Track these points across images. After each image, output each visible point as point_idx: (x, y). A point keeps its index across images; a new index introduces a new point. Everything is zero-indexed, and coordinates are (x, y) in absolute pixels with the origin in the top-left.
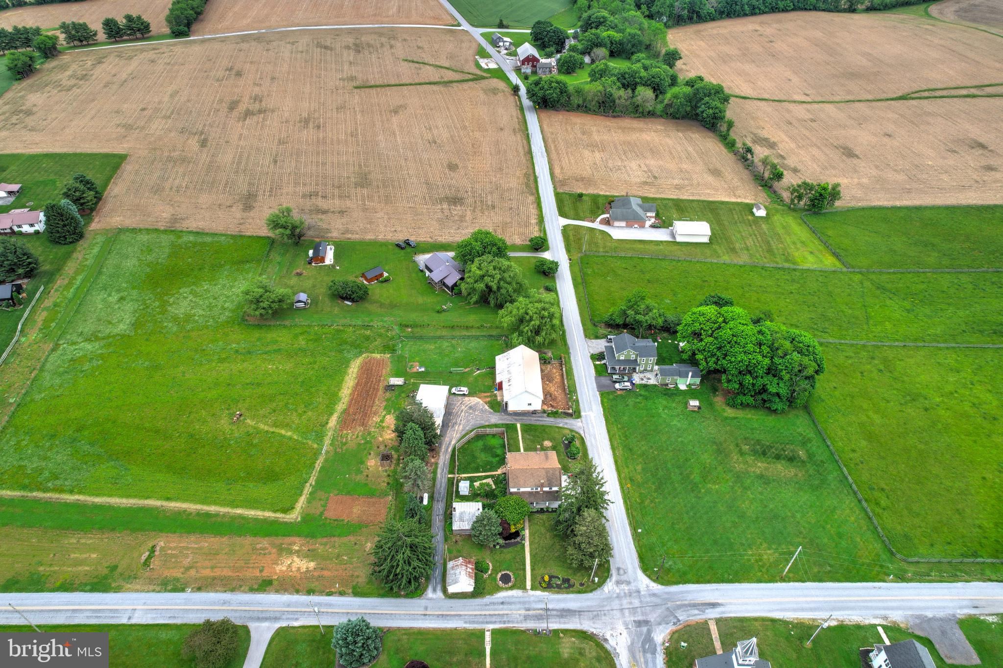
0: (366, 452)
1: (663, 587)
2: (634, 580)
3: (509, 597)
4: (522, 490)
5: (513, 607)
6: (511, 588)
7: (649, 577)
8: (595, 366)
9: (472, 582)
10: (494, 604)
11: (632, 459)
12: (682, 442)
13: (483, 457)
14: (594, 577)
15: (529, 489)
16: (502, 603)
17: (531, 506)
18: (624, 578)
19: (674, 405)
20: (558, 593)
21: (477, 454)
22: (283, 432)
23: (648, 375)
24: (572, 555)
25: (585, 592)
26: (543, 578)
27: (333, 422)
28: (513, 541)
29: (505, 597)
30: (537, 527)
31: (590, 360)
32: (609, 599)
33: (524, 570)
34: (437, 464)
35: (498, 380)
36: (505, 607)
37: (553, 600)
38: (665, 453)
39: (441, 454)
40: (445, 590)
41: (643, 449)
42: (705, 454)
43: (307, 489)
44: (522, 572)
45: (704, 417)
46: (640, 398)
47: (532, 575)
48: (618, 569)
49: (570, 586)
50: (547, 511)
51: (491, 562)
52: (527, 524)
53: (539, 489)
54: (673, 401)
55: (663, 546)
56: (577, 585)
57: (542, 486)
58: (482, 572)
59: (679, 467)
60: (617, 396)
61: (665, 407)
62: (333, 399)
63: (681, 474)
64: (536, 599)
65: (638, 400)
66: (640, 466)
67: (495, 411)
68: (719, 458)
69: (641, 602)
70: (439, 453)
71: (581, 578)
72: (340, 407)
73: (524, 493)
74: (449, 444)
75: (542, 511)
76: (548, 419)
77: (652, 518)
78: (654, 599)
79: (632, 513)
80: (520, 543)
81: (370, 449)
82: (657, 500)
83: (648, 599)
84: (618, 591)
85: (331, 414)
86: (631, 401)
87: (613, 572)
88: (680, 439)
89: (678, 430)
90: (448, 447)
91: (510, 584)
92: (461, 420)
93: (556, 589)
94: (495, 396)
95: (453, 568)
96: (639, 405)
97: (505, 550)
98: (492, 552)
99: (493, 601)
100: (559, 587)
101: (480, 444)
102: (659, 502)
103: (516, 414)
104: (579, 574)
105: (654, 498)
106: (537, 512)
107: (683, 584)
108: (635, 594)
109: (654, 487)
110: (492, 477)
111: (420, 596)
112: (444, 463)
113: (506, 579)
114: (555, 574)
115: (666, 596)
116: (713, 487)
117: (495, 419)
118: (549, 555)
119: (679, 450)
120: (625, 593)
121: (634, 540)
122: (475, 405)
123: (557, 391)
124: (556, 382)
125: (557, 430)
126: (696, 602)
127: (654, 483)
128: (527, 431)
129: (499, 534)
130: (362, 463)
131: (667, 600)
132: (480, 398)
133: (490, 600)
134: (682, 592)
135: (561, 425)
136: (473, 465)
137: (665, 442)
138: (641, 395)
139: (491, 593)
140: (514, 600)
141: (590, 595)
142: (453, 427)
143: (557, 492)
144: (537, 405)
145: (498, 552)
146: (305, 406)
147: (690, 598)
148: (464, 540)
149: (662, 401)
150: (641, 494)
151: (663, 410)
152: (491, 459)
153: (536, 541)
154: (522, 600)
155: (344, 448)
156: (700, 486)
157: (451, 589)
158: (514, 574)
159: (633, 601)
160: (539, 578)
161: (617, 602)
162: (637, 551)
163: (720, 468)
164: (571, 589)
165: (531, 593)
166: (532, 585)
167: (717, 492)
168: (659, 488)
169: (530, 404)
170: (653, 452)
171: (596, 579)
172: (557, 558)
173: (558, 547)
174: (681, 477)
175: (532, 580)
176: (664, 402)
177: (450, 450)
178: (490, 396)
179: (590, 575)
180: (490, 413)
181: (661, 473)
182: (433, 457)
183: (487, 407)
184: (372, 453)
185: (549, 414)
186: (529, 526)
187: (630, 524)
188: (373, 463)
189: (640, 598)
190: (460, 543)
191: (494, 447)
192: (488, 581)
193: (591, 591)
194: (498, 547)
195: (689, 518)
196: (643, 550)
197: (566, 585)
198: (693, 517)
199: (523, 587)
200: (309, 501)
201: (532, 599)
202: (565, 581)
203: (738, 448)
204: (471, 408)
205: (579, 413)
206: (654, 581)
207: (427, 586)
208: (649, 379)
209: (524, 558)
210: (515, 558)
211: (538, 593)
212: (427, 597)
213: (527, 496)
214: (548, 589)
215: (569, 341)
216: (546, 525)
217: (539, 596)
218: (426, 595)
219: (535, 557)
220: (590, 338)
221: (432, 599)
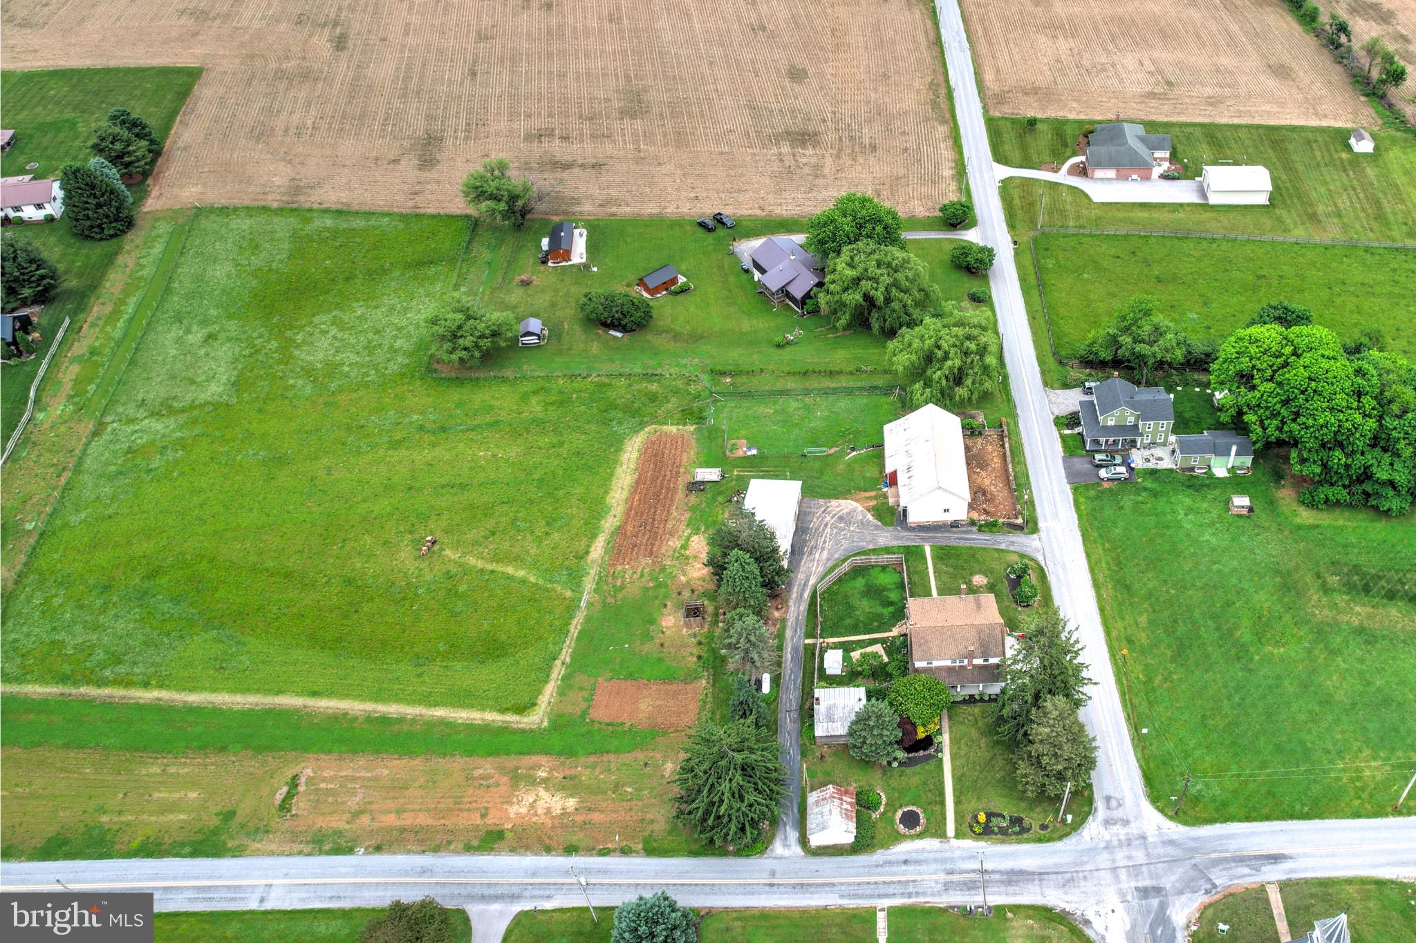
0: (658, 602)
1: (1187, 828)
2: (1136, 818)
3: (917, 852)
4: (936, 664)
5: (924, 868)
6: (920, 836)
7: (1162, 811)
8: (1064, 438)
9: (852, 826)
10: (890, 862)
11: (1131, 604)
12: (1219, 571)
13: (865, 606)
14: (1065, 814)
15: (948, 663)
16: (905, 862)
17: (953, 692)
18: (1118, 814)
19: (1205, 505)
20: (1003, 842)
21: (855, 601)
22: (510, 570)
23: (1159, 452)
24: (1025, 776)
25: (1050, 840)
26: (975, 817)
27: (598, 550)
28: (921, 753)
29: (909, 852)
30: (965, 728)
31: (1054, 428)
32: (1092, 851)
33: (942, 803)
34: (784, 621)
35: (888, 470)
36: (911, 867)
37: (992, 856)
38: (1191, 592)
39: (791, 603)
40: (804, 842)
41: (1151, 585)
42: (1261, 593)
43: (558, 671)
44: (938, 808)
45: (1259, 526)
46: (1145, 494)
47: (956, 812)
48: (1108, 799)
49: (1024, 830)
50: (982, 700)
51: (883, 791)
52: (946, 724)
53: (966, 662)
54: (1204, 498)
55: (1187, 756)
56: (1036, 826)
57: (971, 655)
58: (868, 808)
59: (1214, 617)
60: (1102, 492)
61: (1189, 510)
62: (597, 509)
63: (1218, 629)
64: (965, 854)
65: (1140, 499)
66: (1145, 616)
67: (885, 524)
68: (1286, 600)
69: (1148, 855)
70: (787, 601)
71: (1042, 816)
72: (610, 523)
73: (938, 668)
74: (805, 585)
75: (971, 700)
76: (979, 536)
77: (1166, 708)
78: (1170, 850)
79: (1130, 700)
80: (934, 757)
81: (666, 597)
82: (1175, 677)
83: (1161, 850)
84: (1107, 837)
85: (594, 536)
86: (1127, 501)
87: (1099, 804)
88: (1216, 567)
89: (1213, 550)
90: (803, 590)
91: (918, 829)
92: (825, 542)
93: (999, 836)
94: (885, 496)
95: (817, 803)
96: (1144, 507)
97: (909, 770)
98: (884, 773)
99: (888, 857)
100: (1003, 831)
101: (860, 583)
102: (1180, 680)
103: (923, 528)
104: (1038, 810)
105: (1171, 673)
106: (964, 702)
107: (1221, 822)
108: (1137, 843)
109: (1169, 653)
110: (882, 641)
111: (762, 852)
112: (797, 619)
113: (910, 820)
114: (997, 810)
115: (1192, 844)
116: (1276, 651)
117: (887, 537)
118: (986, 778)
119: (1215, 587)
120: (1119, 840)
121: (1135, 747)
122: (849, 514)
123: (996, 486)
124: (994, 469)
125: (996, 555)
126: (1246, 853)
127: (1169, 646)
128: (942, 559)
129: (896, 742)
130: (652, 622)
131: (1194, 850)
132: (857, 501)
133: (885, 858)
134: (1220, 837)
135: (1003, 546)
136: (848, 621)
137: (1189, 572)
138: (1145, 489)
139: (885, 845)
140: (924, 856)
141: (1058, 845)
142: (811, 554)
143: (998, 666)
144: (960, 512)
145: (896, 774)
146: (548, 524)
147: (1234, 847)
148: (835, 754)
149: (1184, 500)
150: (1146, 665)
151: (1186, 514)
152: (880, 610)
153: (963, 753)
154: (938, 856)
155: (620, 596)
156: (1252, 649)
157: (815, 840)
158: (924, 812)
159: (1134, 853)
160: (968, 818)
161: (1106, 855)
162: (1141, 766)
163: (1287, 618)
164: (1025, 836)
165: (955, 843)
166: (957, 829)
167: (1282, 659)
168: (1179, 654)
169: (946, 511)
170: (1167, 592)
171: (1069, 818)
172: (999, 781)
173: (1001, 762)
174: (1217, 634)
175: (956, 821)
176: (1188, 501)
177: (807, 594)
178: (876, 498)
179: (1058, 811)
180: (877, 527)
181: (1182, 629)
182: (777, 609)
183: (870, 517)
184: (669, 603)
185: (981, 526)
186: (950, 727)
187: (1128, 718)
188: (671, 621)
189: (1146, 848)
190: (829, 759)
191: (885, 589)
192: (879, 825)
193: (1061, 838)
194: (895, 764)
195: (1233, 707)
196: (1152, 765)
197: (1017, 829)
198: (1239, 705)
199: (942, 835)
200: (562, 692)
201: (957, 853)
202: (1016, 821)
203: (1320, 581)
204: (841, 519)
205: (1036, 524)
206: (1171, 818)
207: (773, 836)
208: (1160, 459)
209: (942, 783)
210: (925, 783)
211: (968, 843)
212: (774, 855)
213: (945, 674)
214: (986, 837)
215: (1015, 394)
216: (980, 724)
217: (968, 849)
218: (772, 851)
219: (961, 780)
220: (1052, 388)
221: (781, 858)
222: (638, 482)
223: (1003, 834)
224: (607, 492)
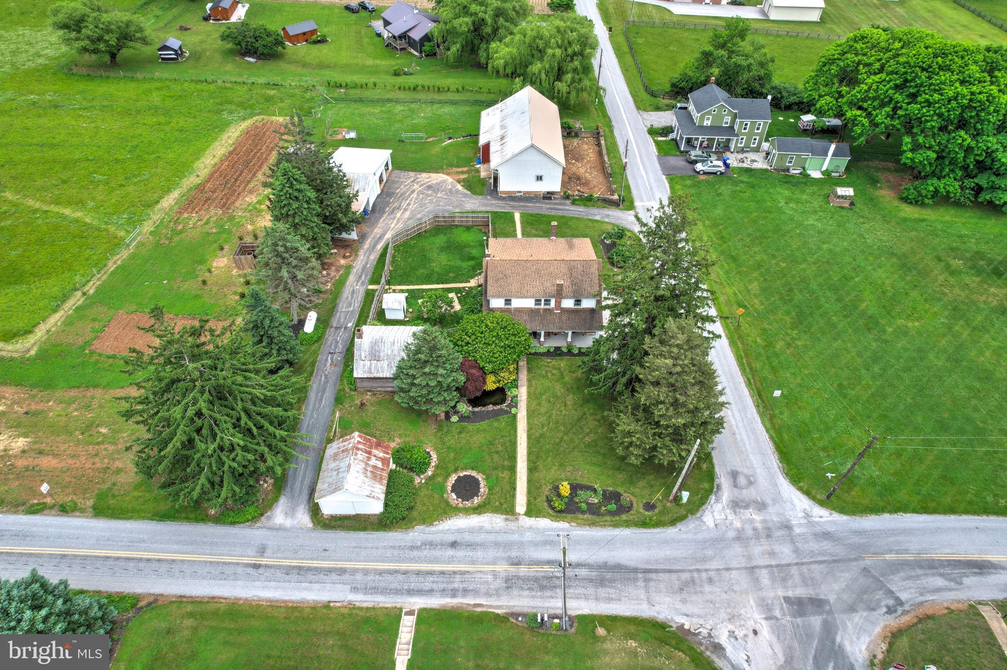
0: (216, 246)
1: (845, 518)
2: (775, 501)
3: (471, 531)
4: (517, 303)
5: (479, 554)
6: (478, 510)
7: (807, 493)
8: (657, 143)
9: (380, 490)
10: (432, 545)
11: (739, 273)
12: (830, 251)
13: (441, 261)
14: (680, 490)
15: (529, 303)
16: (454, 545)
17: (533, 342)
18: (748, 494)
19: (805, 197)
20: (593, 524)
21: (434, 254)
22: (67, 211)
23: (752, 156)
24: (629, 434)
25: (658, 524)
26: (556, 489)
27: (169, 201)
28: (490, 407)
29: (460, 531)
30: (547, 383)
31: (648, 136)
32: (718, 542)
33: (513, 469)
34: (349, 268)
35: (482, 141)
36: (460, 553)
37: (578, 542)
38: (803, 266)
39: (361, 253)
40: (315, 510)
41: (758, 258)
42: (880, 271)
43: (77, 300)
44: (506, 474)
45: (863, 217)
46: (741, 185)
47: (529, 481)
48: (734, 475)
49: (622, 511)
50: (570, 353)
51: (436, 449)
52: (523, 376)
53: (553, 304)
54: (803, 192)
55: (828, 429)
56: (638, 506)
57: (559, 294)
58: (411, 469)
59: (834, 289)
60: (700, 182)
61: (788, 201)
62: (182, 169)
63: (839, 300)
64: (539, 538)
65: (738, 188)
66: (756, 283)
67: (474, 193)
68: (908, 278)
69: (796, 551)
70: (357, 251)
71: (646, 492)
72: (191, 181)
73: (519, 310)
74: (381, 238)
75: (557, 352)
76: (573, 208)
77: (794, 374)
78: (826, 545)
79: (749, 364)
80: (507, 412)
81: (226, 241)
82: (799, 343)
83: (814, 546)
84: (738, 524)
85: (169, 191)
86: (725, 189)
87: (723, 479)
88: (825, 246)
89: (820, 232)
90: (377, 242)
91: (476, 500)
92: (409, 204)
93: (588, 517)
94: (478, 171)
95: (335, 457)
96: (741, 194)
97: (471, 427)
98: (440, 428)
99: (430, 537)
100: (593, 510)
101: (441, 240)
102: (805, 346)
103: (512, 197)
104: (642, 483)
105: (793, 339)
106: (548, 354)
107: (890, 512)
108: (780, 533)
109: (788, 319)
110: (457, 291)
111: (255, 519)
112: (364, 267)
113: (466, 488)
114: (585, 482)
115: (856, 540)
116: (910, 325)
117: (475, 204)
118: (572, 440)
119: (828, 262)
120: (755, 529)
121: (761, 415)
122: (439, 184)
123: (591, 173)
124: (589, 162)
125: (590, 224)
126: (934, 556)
127: (788, 313)
128: (532, 224)
129: (457, 389)
130: (202, 262)
131: (862, 549)
132: (448, 174)
133: (424, 537)
134: (893, 532)
135: (598, 218)
136: (421, 271)
137: (798, 249)
138: (742, 182)
139: (428, 519)
140: (481, 538)
141: (671, 532)
142: (392, 212)
143: (592, 311)
144: (553, 183)
145: (455, 430)
146: (126, 178)
147: (915, 546)
148: (379, 403)
149: (782, 193)
150: (764, 330)
151: (786, 203)
152: (459, 263)
153: (543, 410)
154: (501, 538)
155: (176, 239)
156: (883, 322)
157: (330, 506)
158: (487, 479)
159: (777, 548)
160: (546, 490)
161: (738, 549)
162: (771, 437)
163: (914, 294)
164: (624, 517)
165: (527, 523)
166: (529, 504)
167: (919, 334)
168: (801, 319)
169: (540, 178)
170: (777, 264)
171: (685, 495)
172: (588, 445)
173: (591, 423)
174: (840, 305)
175: (529, 492)
176: (787, 193)
177: (380, 246)
178: (467, 172)
179: (669, 488)
180: (465, 195)
181: (798, 297)
182: (344, 257)
183: (459, 187)
184: (226, 247)
185: (575, 200)
186: (529, 380)
187: (749, 384)
188: (221, 263)
189: (793, 541)
190: (370, 409)
191: (467, 246)
192: (423, 492)
193: (673, 522)
194: (455, 419)
195: (874, 378)
196: (786, 437)
197: (613, 507)
198: (881, 375)
199: (509, 510)
201: (528, 536)
202: (612, 496)
203: (943, 264)
204: (430, 187)
205: (632, 202)
206: (822, 503)
207: (276, 500)
208: (753, 161)
209: (514, 444)
210: (491, 443)
211: (544, 523)
212: (270, 524)
213: (526, 317)
214: (569, 516)
215: (610, 113)
216: (567, 379)
217: (545, 530)
218: (269, 518)
219: (538, 442)
220: (645, 110)
221: (280, 528)
222: (231, 153)
223: (594, 514)
224: (198, 159)
